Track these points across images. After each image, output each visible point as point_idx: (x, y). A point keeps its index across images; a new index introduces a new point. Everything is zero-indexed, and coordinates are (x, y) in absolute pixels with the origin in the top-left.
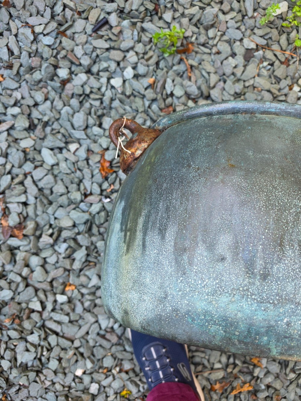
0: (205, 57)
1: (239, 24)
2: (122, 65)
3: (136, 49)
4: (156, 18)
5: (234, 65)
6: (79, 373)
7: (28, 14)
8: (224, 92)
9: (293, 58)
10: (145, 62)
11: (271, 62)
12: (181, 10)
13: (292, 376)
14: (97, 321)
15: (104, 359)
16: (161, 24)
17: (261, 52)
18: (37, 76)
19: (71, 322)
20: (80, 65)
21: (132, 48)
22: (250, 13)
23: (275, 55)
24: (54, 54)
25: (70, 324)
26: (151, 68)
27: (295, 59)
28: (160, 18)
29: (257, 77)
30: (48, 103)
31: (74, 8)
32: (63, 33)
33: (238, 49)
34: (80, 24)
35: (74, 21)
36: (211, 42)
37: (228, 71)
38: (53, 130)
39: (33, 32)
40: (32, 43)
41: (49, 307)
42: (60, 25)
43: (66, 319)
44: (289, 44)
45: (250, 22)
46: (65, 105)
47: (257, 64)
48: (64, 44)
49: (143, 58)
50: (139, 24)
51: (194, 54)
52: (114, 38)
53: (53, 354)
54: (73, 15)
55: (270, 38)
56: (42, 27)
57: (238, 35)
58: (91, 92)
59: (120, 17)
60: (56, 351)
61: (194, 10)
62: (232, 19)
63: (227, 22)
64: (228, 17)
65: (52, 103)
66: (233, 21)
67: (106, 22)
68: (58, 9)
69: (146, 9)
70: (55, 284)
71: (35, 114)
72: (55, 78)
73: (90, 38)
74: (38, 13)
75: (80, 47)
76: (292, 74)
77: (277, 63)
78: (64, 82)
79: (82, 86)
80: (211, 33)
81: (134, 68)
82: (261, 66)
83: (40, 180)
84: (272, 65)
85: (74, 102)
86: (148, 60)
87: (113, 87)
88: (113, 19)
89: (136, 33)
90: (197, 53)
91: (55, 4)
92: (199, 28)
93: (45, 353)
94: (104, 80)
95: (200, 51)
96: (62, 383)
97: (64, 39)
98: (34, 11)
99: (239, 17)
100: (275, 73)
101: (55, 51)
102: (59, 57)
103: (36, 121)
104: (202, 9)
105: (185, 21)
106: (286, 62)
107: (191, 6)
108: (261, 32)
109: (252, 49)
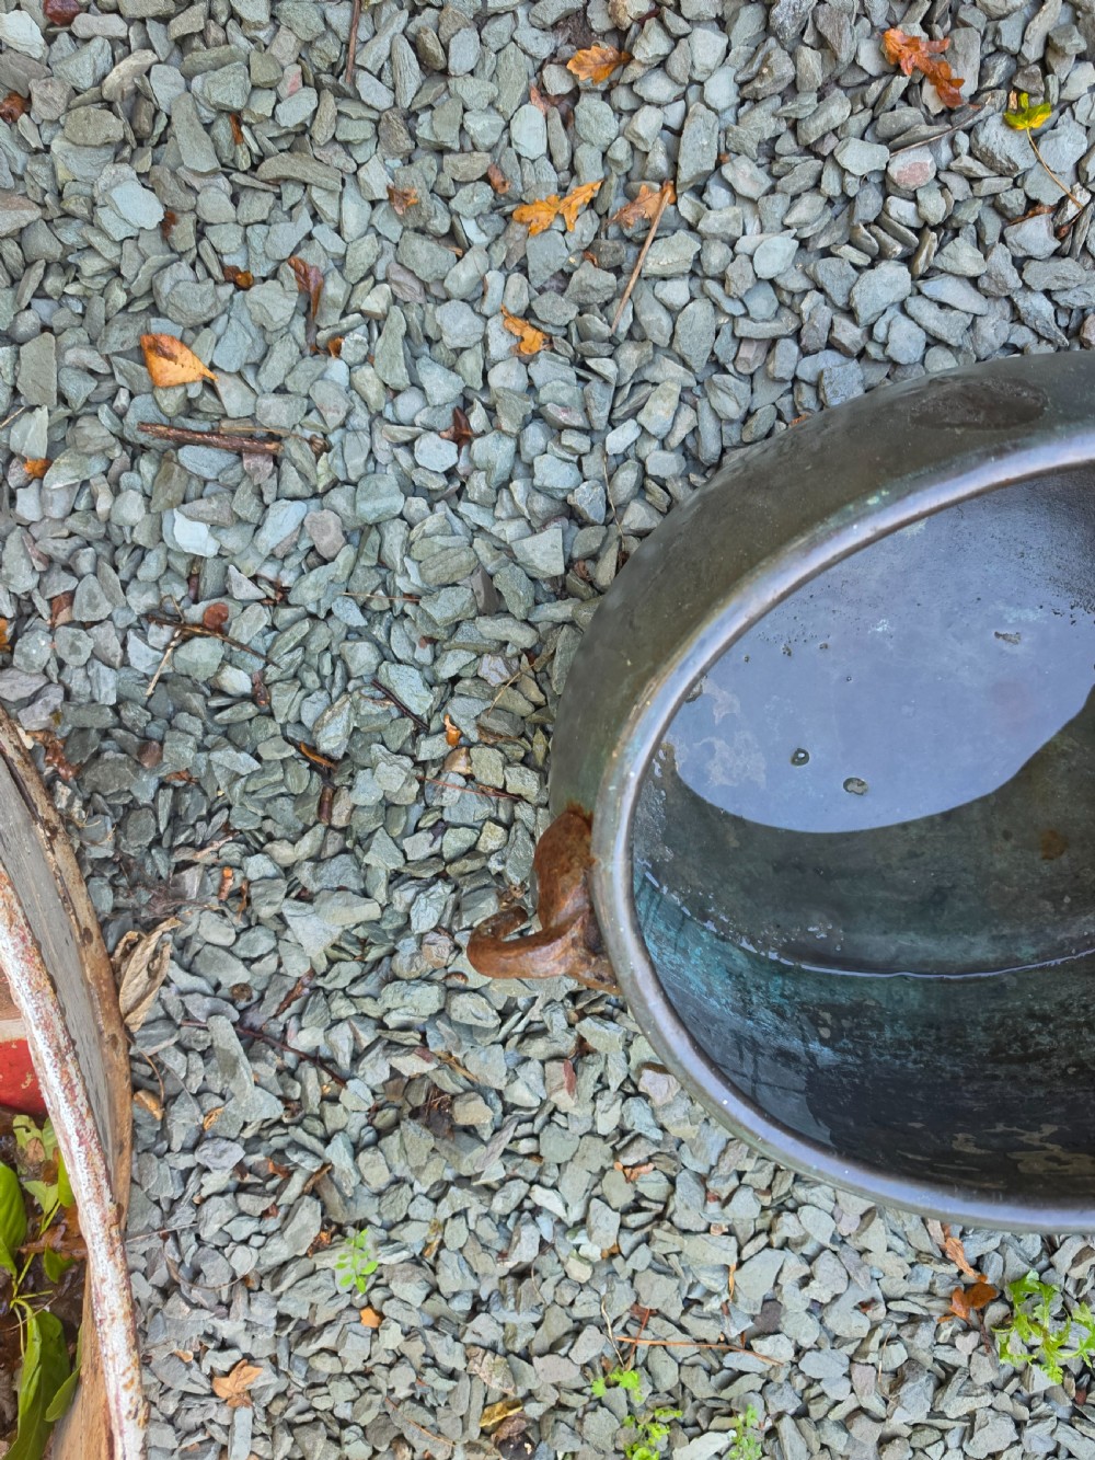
0: (901, 1288)
1: (813, 1392)
4: (1076, 1369)
5: (812, 1283)
8: (830, 1206)
9: (625, 1330)
11: (694, 1310)
12: (1003, 1401)
13: (375, 301)
17: (733, 1333)
22: (786, 1425)
23: (683, 1329)
27: (619, 1326)
28: (1064, 1370)
29: (733, 1265)
33: (808, 1333)
36: (892, 1330)
37: (825, 1264)
44: (645, 1365)
45: (785, 1401)
47: (741, 1298)
51: (941, 1291)
55: (710, 1372)
57: (810, 1364)
61: (959, 1407)
62: (837, 1403)
63: (852, 1391)
64: (849, 1404)
66: (833, 1396)
76: (618, 1286)
77: (675, 1312)
80: (896, 1356)
82: (726, 1296)
84: (689, 1304)
86: (1086, 1251)
90: (930, 1293)
92: (935, 1360)
95: (922, 1301)
99: (816, 1411)
100: (674, 1283)
104: (934, 1413)
105: (985, 1373)
106: (642, 1316)
107: (971, 1416)
108: (743, 1384)
109: (762, 1335)
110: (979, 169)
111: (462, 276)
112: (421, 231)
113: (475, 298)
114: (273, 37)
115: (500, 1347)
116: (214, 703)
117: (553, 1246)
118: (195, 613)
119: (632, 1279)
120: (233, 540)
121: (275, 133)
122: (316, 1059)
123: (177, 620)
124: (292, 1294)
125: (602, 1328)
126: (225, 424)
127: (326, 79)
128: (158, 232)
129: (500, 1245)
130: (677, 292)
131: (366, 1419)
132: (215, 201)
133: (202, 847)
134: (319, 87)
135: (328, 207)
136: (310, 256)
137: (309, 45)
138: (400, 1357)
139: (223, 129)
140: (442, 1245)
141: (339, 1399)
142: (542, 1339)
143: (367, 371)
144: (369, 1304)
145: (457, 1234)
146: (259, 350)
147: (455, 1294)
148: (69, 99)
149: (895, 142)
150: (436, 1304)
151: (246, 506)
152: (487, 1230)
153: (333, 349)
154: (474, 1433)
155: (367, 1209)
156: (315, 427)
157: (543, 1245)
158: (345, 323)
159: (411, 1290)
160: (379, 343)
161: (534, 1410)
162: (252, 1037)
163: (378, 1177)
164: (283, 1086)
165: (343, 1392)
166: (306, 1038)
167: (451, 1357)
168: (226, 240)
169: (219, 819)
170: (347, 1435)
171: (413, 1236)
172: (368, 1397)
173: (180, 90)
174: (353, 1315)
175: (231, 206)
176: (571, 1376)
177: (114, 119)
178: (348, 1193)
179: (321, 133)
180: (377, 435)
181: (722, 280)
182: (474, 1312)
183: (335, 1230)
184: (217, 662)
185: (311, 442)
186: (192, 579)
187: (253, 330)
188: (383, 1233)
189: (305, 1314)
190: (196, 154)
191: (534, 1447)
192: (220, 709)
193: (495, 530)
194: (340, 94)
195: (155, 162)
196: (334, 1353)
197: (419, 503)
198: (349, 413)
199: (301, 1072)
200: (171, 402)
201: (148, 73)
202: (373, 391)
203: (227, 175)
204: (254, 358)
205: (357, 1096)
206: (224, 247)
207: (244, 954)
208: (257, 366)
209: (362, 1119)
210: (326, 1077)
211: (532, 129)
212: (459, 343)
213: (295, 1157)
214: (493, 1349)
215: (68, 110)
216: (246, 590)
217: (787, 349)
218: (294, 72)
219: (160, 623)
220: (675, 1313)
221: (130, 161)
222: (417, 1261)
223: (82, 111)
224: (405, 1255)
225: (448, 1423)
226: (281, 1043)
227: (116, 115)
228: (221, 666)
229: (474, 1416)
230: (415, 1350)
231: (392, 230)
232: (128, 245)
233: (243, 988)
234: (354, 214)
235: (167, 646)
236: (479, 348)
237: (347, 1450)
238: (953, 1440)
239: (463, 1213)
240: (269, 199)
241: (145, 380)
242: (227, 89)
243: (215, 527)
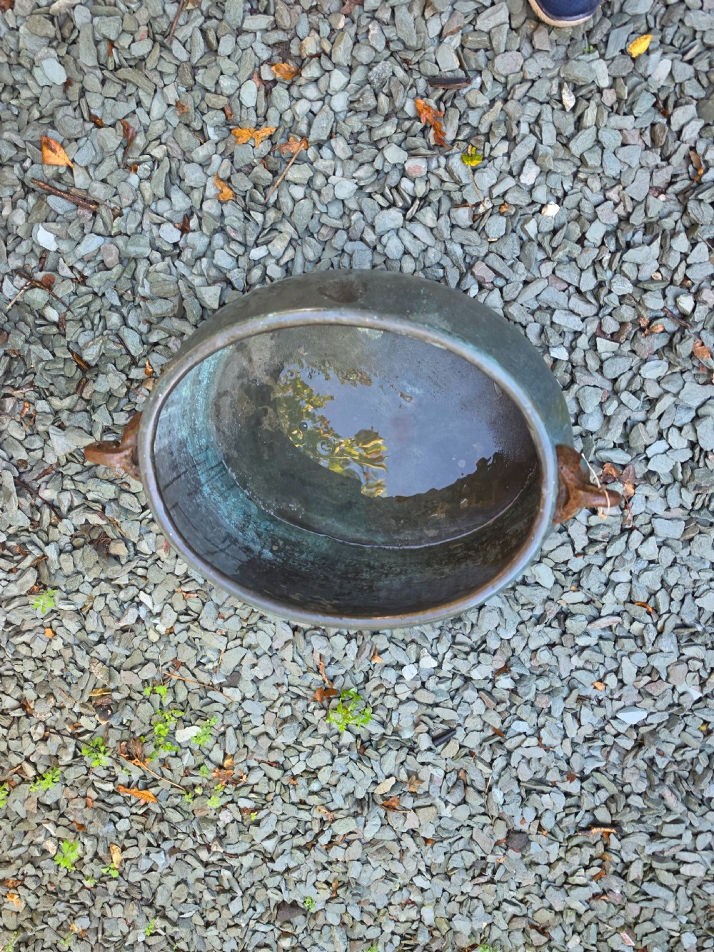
0: (297, 682)
1: (246, 719)
2: (419, 684)
3: (396, 701)
4: (364, 738)
5: (256, 668)
6: (552, 210)
7: (542, 762)
8: (272, 634)
9: (168, 669)
10: (385, 683)
11: (201, 667)
12: (328, 744)
13: (158, 152)
14: (506, 303)
15: (502, 233)
16: (358, 730)
17: (216, 682)
18: (543, 684)
19: (551, 310)
20: (478, 690)
21: (401, 702)
22: (230, 732)
23: (194, 675)
24: (514, 708)
25: (553, 306)
26: (376, 675)
27: (165, 667)
28: (358, 737)
29: (223, 650)
30: (532, 646)
31: (478, 761)
32: (497, 733)
33: (250, 690)
34: (473, 741)
35: (481, 745)
36: (288, 700)
37: (264, 661)
38: (532, 610)
39: (539, 739)
40: (544, 726)
41: (583, 342)
42: (501, 743)
43: (559, 318)
44: (173, 687)
45: (232, 720)
46: (509, 640)
47: (222, 666)
48: (498, 720)
49: (387, 689)
50: (389, 732)
51: (313, 687)
52: (426, 719)
53: (593, 254)
54: (480, 753)
55: (201, 698)
56: (526, 744)
57: (248, 706)
58: (467, 654)
59: (415, 743)
60: (586, 259)
61: (309, 742)
62: (256, 726)
63: (264, 723)
64: (261, 729)
65: (527, 644)
66: (254, 723)
67: (434, 739)
68: (499, 763)
69: (377, 750)
70: (568, 378)
71: (554, 635)
72: (517, 677)
73: (461, 722)
74: (529, 761)
75: (475, 713)
76: (169, 648)
78: (505, 670)
79: (479, 663)
80: (287, 712)
81: (401, 677)
82: (216, 664)
83: (562, 544)
84: (199, 663)
85: (493, 644)
86: (381, 686)
87: (435, 656)
88: (425, 742)
89: (395, 722)
90: (309, 688)
91: (504, 769)
92: (304, 719)
93: (607, 257)
94: (447, 667)
95: (304, 690)
96: (587, 191)
97: (498, 725)
98: (534, 765)
99: (245, 728)
100: (195, 652)
101: (512, 711)
102: (508, 704)
103: (555, 624)
104: (297, 742)
105: (323, 730)
106: (177, 664)
107: (313, 748)
108: (215, 707)
109: (229, 686)
110: (446, 177)
111: (201, 153)
112: (187, 125)
113: (204, 165)
114: (138, 9)
115: (108, 662)
116: (38, 322)
117: (143, 622)
118: (39, 276)
119: (176, 646)
120: (65, 246)
121: (128, 57)
122: (52, 506)
123: (29, 277)
124: (14, 611)
125: (157, 666)
126: (73, 190)
127: (158, 37)
128: (62, 88)
129: (118, 615)
130: (298, 192)
131: (37, 680)
132: (92, 81)
133: (18, 389)
134: (154, 41)
135: (146, 101)
136: (132, 122)
137: (154, 18)
138: (60, 656)
139: (103, 47)
140: (91, 608)
141: (26, 668)
142: (128, 663)
143: (146, 185)
144: (51, 627)
145: (99, 605)
146: (99, 159)
147: (93, 632)
148: (34, 9)
149: (412, 152)
150: (82, 635)
151: (74, 231)
152: (114, 606)
153: (133, 168)
154: (86, 698)
155: (60, 582)
156: (115, 203)
157: (139, 619)
158: (142, 158)
159: (73, 626)
160: (156, 172)
161: (116, 696)
162: (21, 485)
163: (68, 568)
164: (32, 513)
165: (30, 665)
166: (48, 494)
167: (84, 663)
168: (94, 101)
169: (29, 378)
170: (26, 685)
171: (79, 600)
172: (41, 671)
173: (89, 21)
174: (42, 630)
175: (99, 86)
176: (137, 684)
177: (52, 26)
178: (53, 572)
179: (151, 63)
180: (145, 216)
181: (319, 193)
182: (99, 642)
183: (41, 587)
184: (44, 303)
185: (113, 210)
186: (42, 259)
187: (98, 148)
188: (65, 595)
189: (18, 623)
190: (87, 57)
191: (112, 713)
192: (42, 325)
193: (190, 278)
194: (163, 46)
195: (68, 53)
196: (28, 645)
197: (157, 255)
198: (134, 202)
199: (42, 509)
200: (50, 172)
201: (74, 8)
202: (148, 195)
203: (102, 69)
204: (96, 162)
205: (66, 526)
206: (92, 105)
207: (27, 446)
208: (96, 166)
209: (67, 539)
210: (53, 514)
211: (250, 93)
212: (192, 184)
213: (30, 548)
214: (104, 662)
215: (32, 14)
216: (66, 272)
217: (342, 236)
218: (144, 29)
219: (21, 276)
220: (192, 666)
221: (55, 48)
222: (78, 612)
223: (37, 17)
224: (72, 607)
225: (75, 692)
226: (35, 493)
227: (53, 24)
228: (46, 305)
229: (87, 691)
230: (67, 654)
231: (174, 121)
232: (46, 89)
233: (24, 462)
234: (157, 108)
235: (22, 288)
236: (202, 189)
237: (25, 692)
238: (303, 756)
239: (105, 595)
240: (119, 88)
241: (40, 158)
242: (109, 28)
243: (58, 238)
